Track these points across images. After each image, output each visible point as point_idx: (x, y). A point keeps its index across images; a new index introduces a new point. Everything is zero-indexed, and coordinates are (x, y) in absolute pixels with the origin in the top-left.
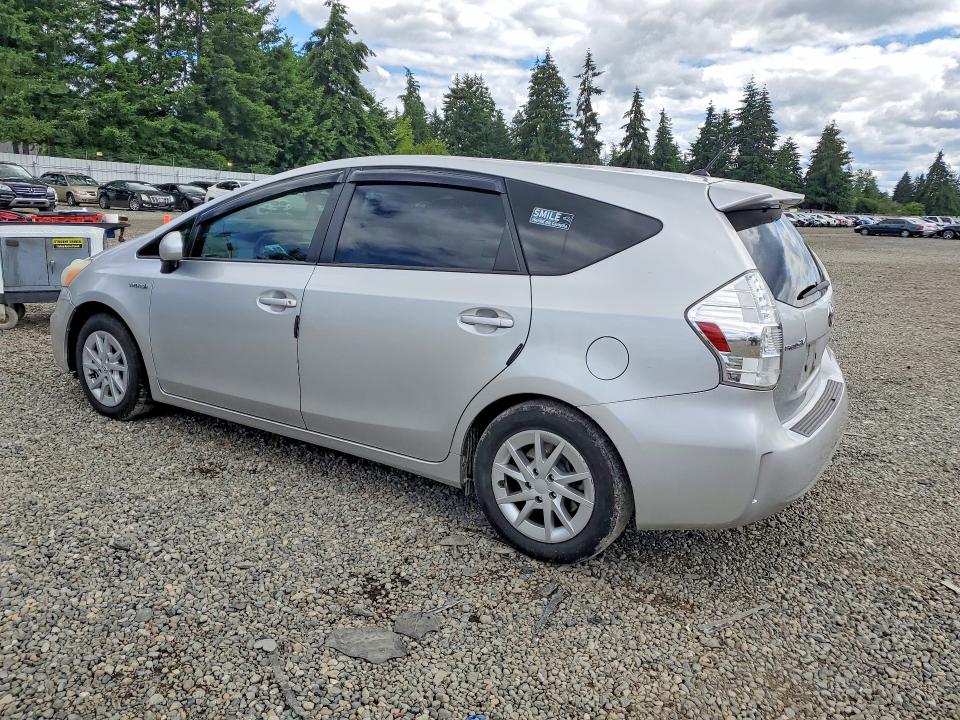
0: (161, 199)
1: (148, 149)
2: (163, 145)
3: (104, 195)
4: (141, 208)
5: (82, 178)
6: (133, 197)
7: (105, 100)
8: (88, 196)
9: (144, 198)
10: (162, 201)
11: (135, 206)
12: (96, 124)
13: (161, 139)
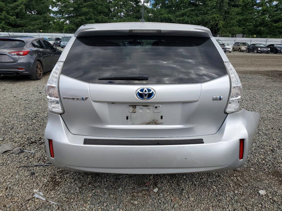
0: (265, 49)
1: (273, 33)
2: (279, 31)
3: (248, 49)
4: (258, 52)
5: (244, 44)
6: (256, 49)
7: (260, 19)
8: (245, 49)
9: (259, 49)
10: (265, 50)
11: (256, 52)
12: (256, 26)
13: (278, 30)
